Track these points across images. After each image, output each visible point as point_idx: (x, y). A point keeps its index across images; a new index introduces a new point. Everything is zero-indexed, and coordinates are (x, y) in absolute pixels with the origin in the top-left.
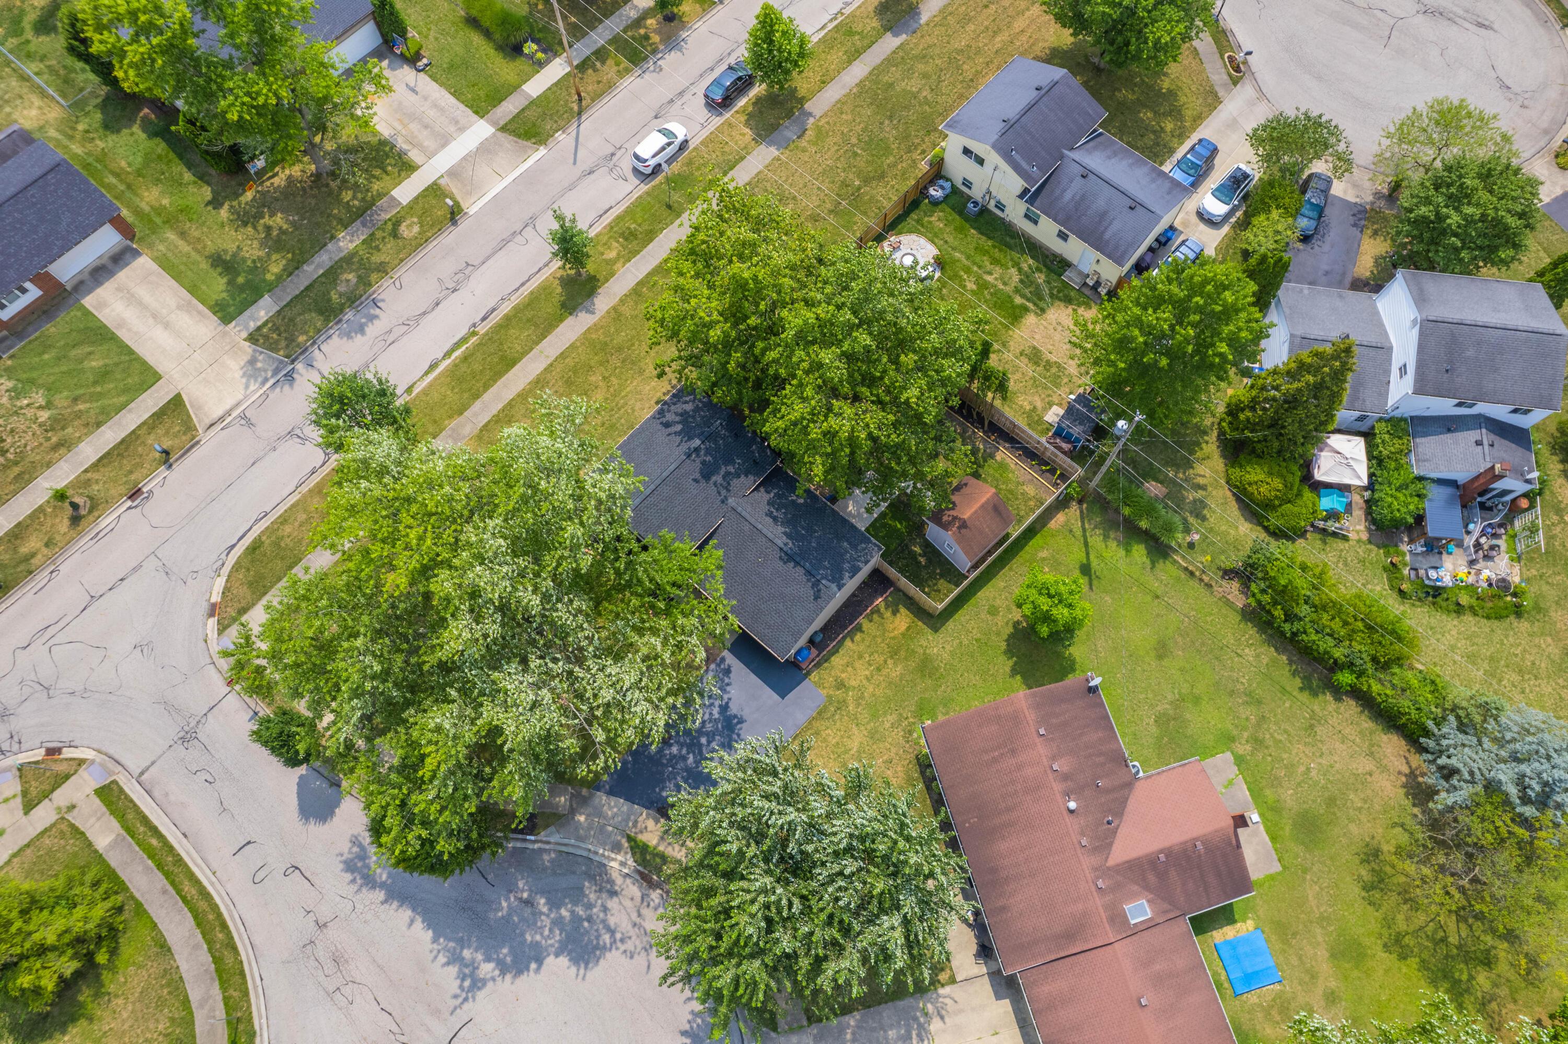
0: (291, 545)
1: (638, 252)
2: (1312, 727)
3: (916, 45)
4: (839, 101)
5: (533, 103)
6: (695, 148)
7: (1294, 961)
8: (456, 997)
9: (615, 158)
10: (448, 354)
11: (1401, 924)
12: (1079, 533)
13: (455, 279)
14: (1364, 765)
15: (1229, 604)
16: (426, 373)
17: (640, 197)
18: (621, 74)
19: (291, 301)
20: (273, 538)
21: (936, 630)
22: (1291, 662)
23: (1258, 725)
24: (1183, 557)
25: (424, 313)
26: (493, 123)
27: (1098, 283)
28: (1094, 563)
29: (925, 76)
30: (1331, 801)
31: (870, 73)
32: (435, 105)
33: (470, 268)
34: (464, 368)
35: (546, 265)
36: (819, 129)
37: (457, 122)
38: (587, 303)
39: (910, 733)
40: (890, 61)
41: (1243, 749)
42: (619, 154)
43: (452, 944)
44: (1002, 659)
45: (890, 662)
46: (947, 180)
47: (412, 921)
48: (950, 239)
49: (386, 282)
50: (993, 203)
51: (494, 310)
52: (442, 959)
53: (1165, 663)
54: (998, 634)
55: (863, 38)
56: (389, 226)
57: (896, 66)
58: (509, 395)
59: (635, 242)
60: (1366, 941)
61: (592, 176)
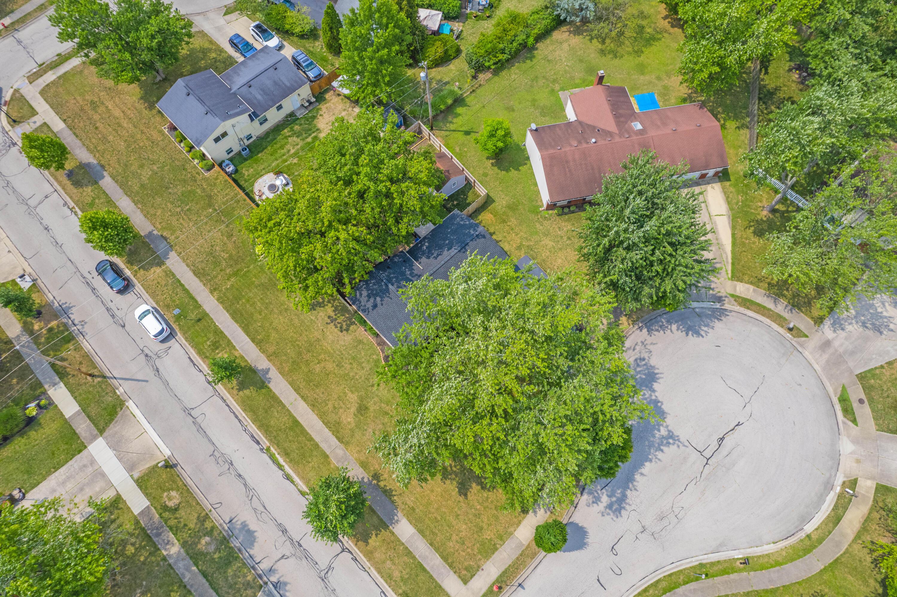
0: (408, 570)
1: (229, 341)
2: (548, 61)
3: (114, 168)
4: (145, 216)
5: (84, 409)
6: (157, 303)
7: (646, 87)
8: (678, 446)
9: (150, 354)
10: (280, 467)
11: (630, 49)
12: (448, 133)
13: (221, 463)
14: (565, 46)
15: (489, 80)
16: (292, 482)
17: (186, 339)
18: (78, 348)
19: (214, 588)
20: (402, 584)
21: (494, 201)
22: (519, 62)
23: (547, 79)
24: (465, 93)
25: (245, 485)
26: (95, 438)
27: (308, 101)
28: (463, 129)
29: (142, 166)
30: (581, 61)
31: (129, 196)
32: (64, 483)
33: (216, 453)
34: (294, 455)
35: (225, 401)
36: (163, 228)
37: (85, 466)
38: (261, 374)
39: (545, 218)
40: (124, 185)
41: (557, 87)
42: (147, 351)
43: (652, 451)
44: (510, 174)
45: (508, 224)
46: (223, 161)
47: (642, 474)
48: (263, 166)
49: (214, 515)
50: (245, 141)
51: (252, 436)
52: (660, 455)
53: (516, 109)
54: (497, 174)
55: (99, 198)
56: (166, 515)
57: (127, 182)
58: (318, 424)
59: (221, 342)
60: (637, 62)
61: (161, 369)
